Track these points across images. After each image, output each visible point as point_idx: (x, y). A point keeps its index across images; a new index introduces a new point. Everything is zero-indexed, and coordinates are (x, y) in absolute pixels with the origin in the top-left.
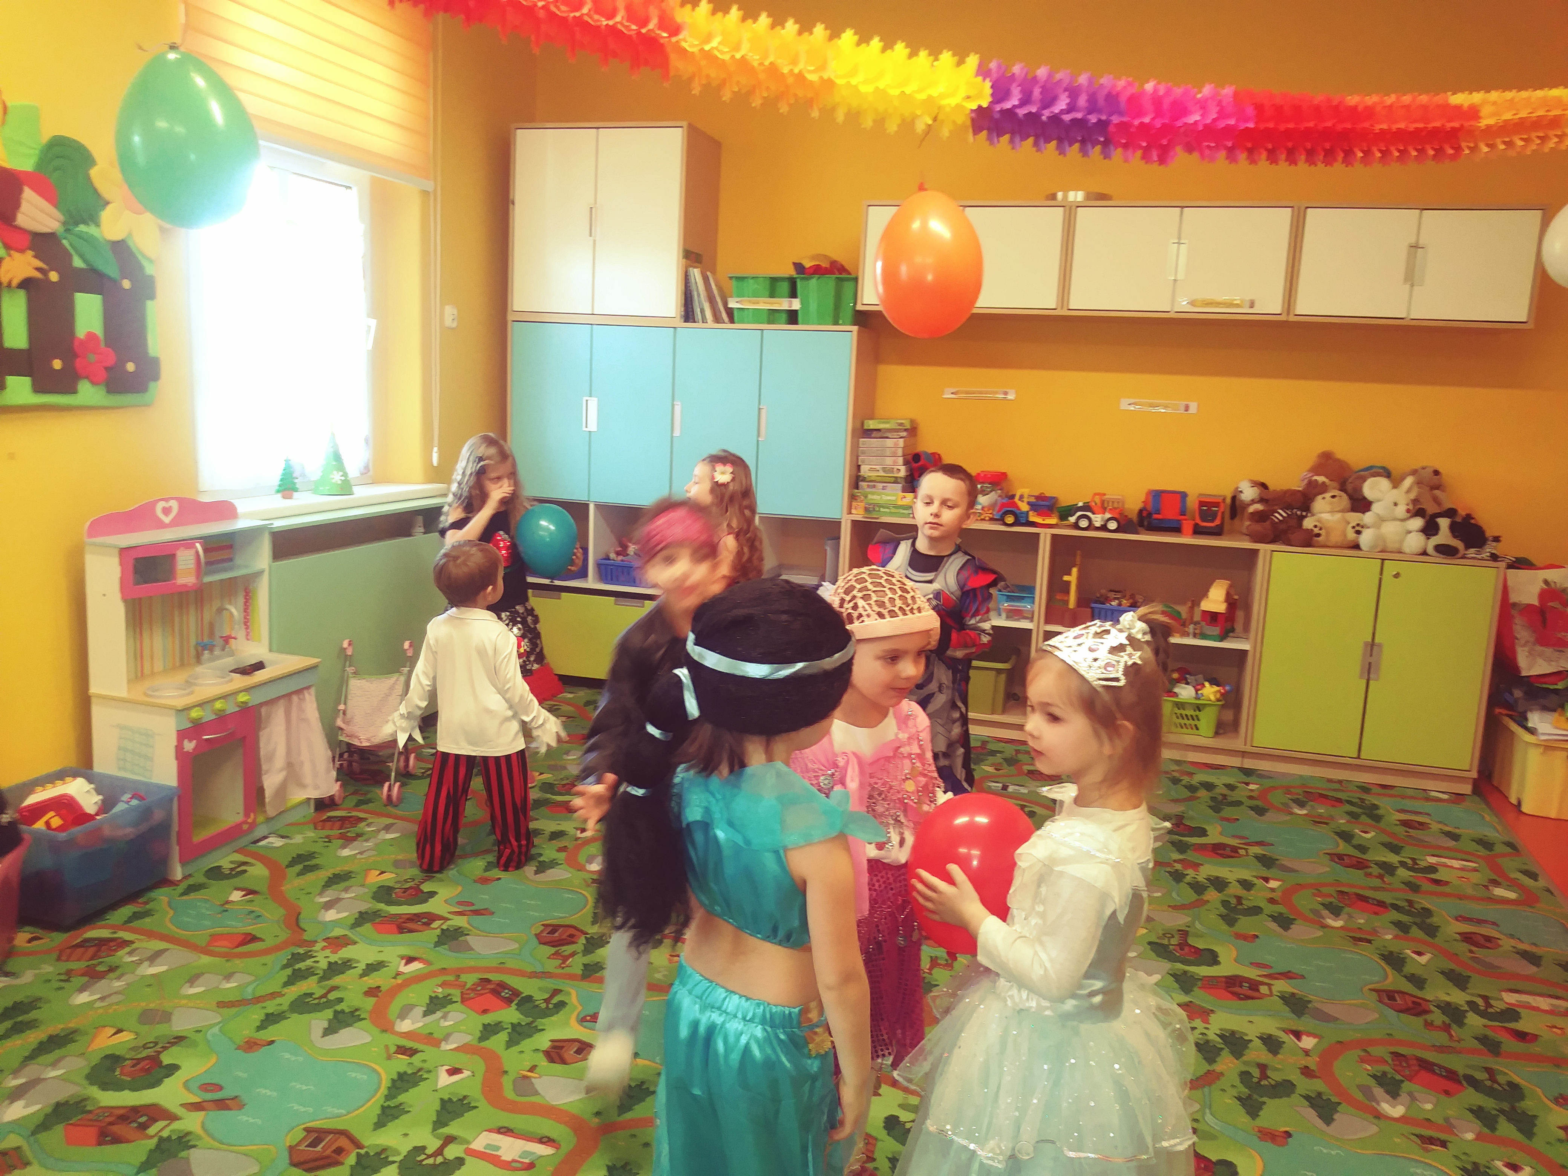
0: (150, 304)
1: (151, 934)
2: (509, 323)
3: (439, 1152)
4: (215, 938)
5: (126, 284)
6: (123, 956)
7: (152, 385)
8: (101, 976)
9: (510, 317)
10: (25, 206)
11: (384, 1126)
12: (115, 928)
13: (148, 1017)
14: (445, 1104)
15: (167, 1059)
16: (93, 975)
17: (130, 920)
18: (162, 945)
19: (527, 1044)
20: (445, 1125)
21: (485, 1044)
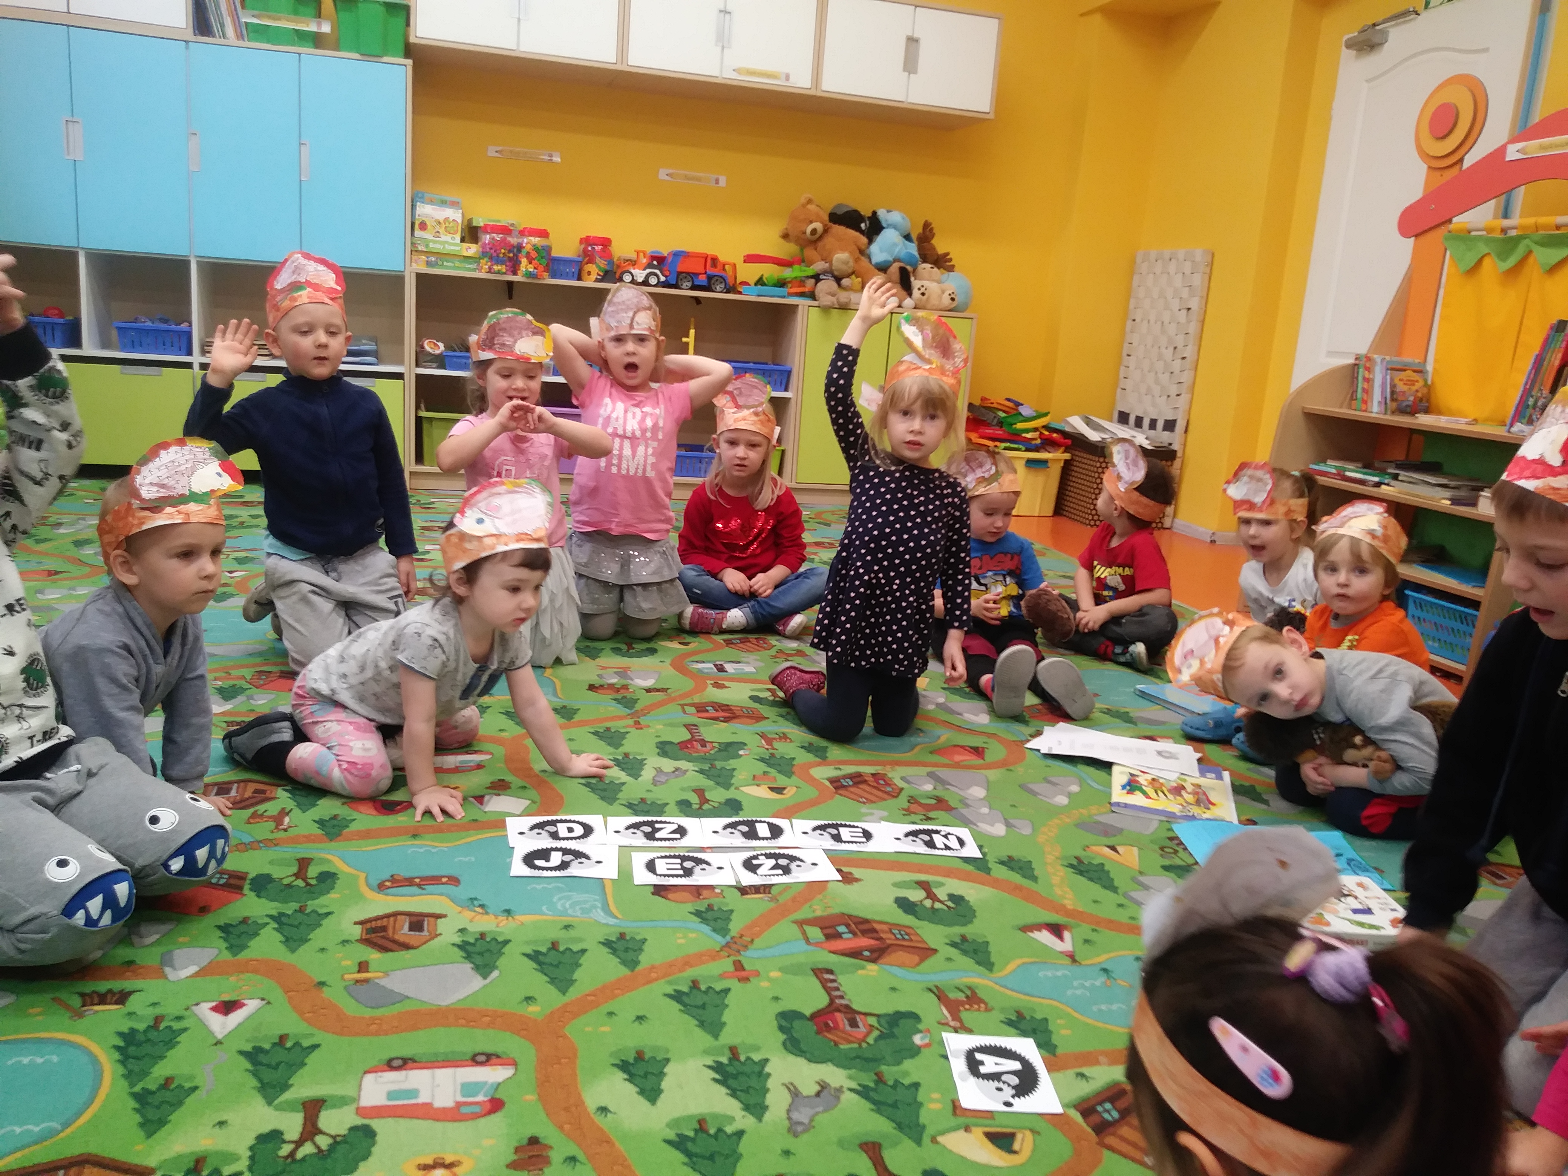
3: (311, 1130)
11: (162, 1122)
14: (254, 1056)
19: (323, 938)
20: (285, 1086)
21: (246, 956)
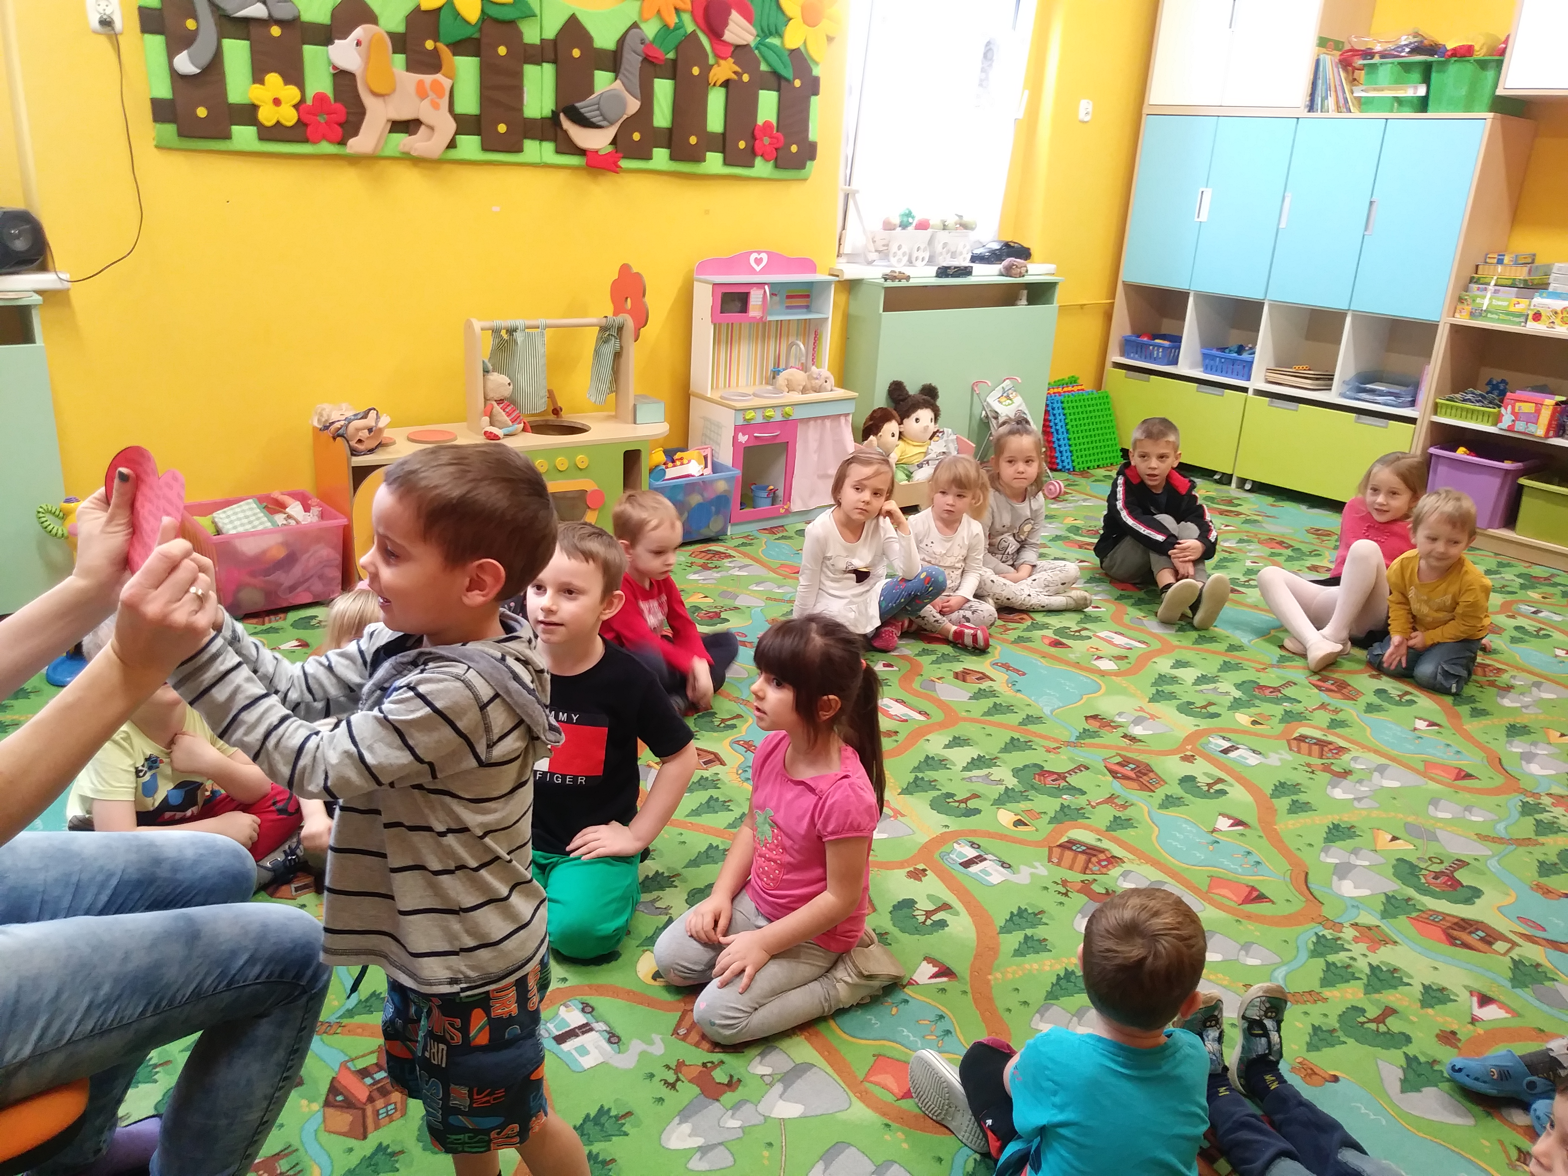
0: (814, 100)
1: (745, 555)
2: (1144, 116)
4: (782, 566)
5: (797, 83)
6: (726, 562)
7: (809, 163)
8: (710, 569)
9: (1145, 111)
10: (731, 26)
12: (728, 548)
13: (724, 594)
15: (723, 615)
16: (705, 567)
17: (739, 546)
18: (751, 562)
19: (946, 666)
21: (918, 658)
